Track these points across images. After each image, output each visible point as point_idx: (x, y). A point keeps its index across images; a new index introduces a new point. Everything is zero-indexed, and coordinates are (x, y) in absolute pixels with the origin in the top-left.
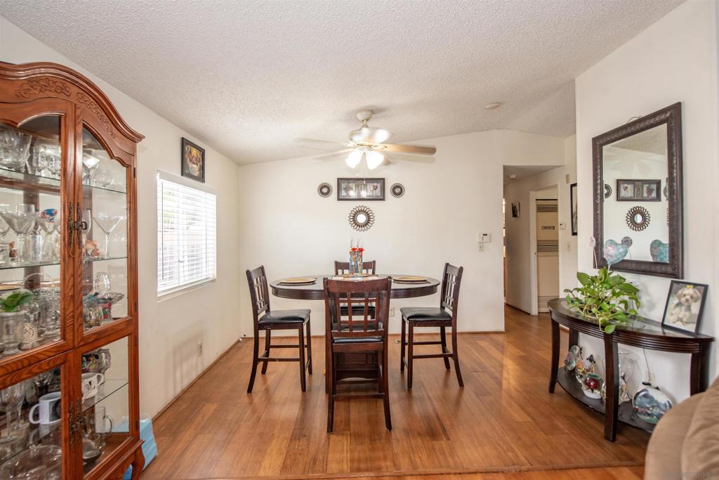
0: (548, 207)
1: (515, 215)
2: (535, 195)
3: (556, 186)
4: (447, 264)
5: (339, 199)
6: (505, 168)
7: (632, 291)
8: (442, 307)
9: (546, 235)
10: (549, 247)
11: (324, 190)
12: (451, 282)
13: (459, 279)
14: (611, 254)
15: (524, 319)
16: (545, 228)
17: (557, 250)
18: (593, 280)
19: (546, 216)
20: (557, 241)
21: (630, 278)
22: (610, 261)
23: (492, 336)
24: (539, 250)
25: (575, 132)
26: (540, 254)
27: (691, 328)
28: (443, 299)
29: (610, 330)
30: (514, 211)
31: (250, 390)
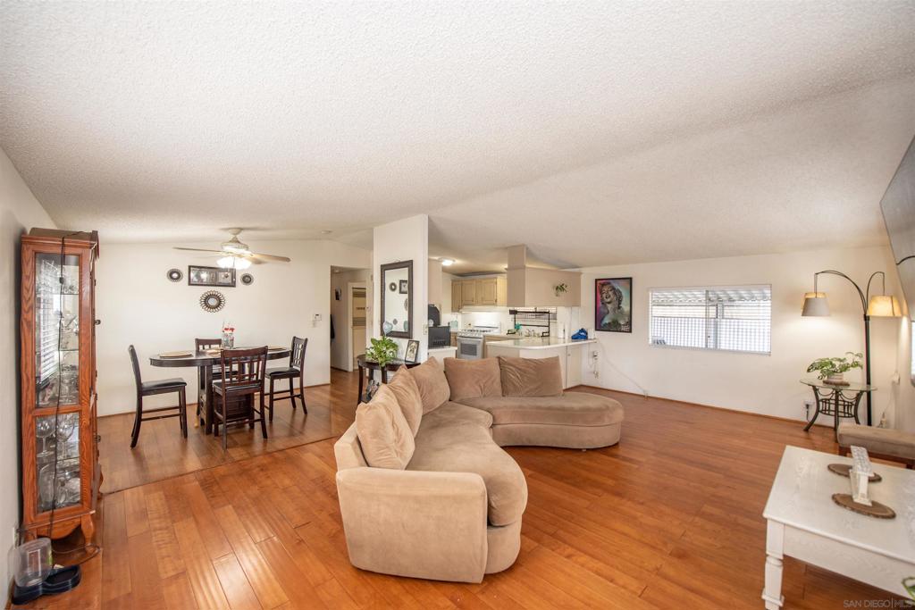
0: (360, 294)
1: (337, 298)
2: (352, 285)
3: (365, 281)
4: (295, 337)
5: (190, 284)
6: (331, 267)
7: (395, 346)
8: (291, 366)
9: (359, 314)
10: (360, 322)
11: (174, 275)
12: (297, 351)
13: (304, 347)
14: (387, 328)
15: (343, 375)
16: (359, 309)
17: (365, 325)
18: (379, 342)
19: (359, 300)
20: (365, 318)
21: (395, 340)
22: (386, 332)
23: (323, 387)
24: (354, 325)
25: (373, 249)
26: (355, 327)
27: (413, 360)
28: (292, 360)
29: (383, 365)
30: (337, 296)
31: (134, 444)
